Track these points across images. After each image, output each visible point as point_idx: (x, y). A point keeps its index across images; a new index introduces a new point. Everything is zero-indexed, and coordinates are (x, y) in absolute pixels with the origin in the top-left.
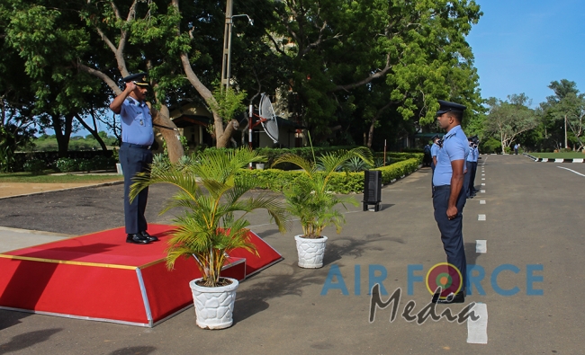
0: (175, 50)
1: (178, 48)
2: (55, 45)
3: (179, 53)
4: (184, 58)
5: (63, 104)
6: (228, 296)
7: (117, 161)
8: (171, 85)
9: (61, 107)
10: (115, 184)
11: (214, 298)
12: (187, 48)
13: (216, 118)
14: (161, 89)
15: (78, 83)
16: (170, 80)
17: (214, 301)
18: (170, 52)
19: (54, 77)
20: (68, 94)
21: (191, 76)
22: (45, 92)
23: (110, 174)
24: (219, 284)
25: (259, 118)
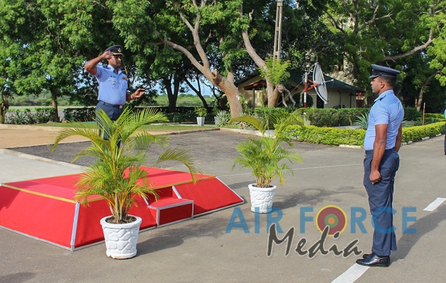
0: (236, 28)
1: (239, 27)
2: (145, 27)
3: (240, 31)
4: (245, 36)
5: (156, 71)
6: (126, 232)
7: (197, 116)
8: (235, 56)
9: (154, 73)
10: (181, 133)
11: (114, 233)
12: (246, 27)
13: (268, 83)
14: (229, 59)
15: (163, 56)
16: (234, 52)
17: (113, 236)
18: (233, 30)
19: (145, 51)
20: (156, 64)
21: (250, 50)
22: (142, 62)
23: (193, 125)
24: (122, 221)
25: (313, 84)
